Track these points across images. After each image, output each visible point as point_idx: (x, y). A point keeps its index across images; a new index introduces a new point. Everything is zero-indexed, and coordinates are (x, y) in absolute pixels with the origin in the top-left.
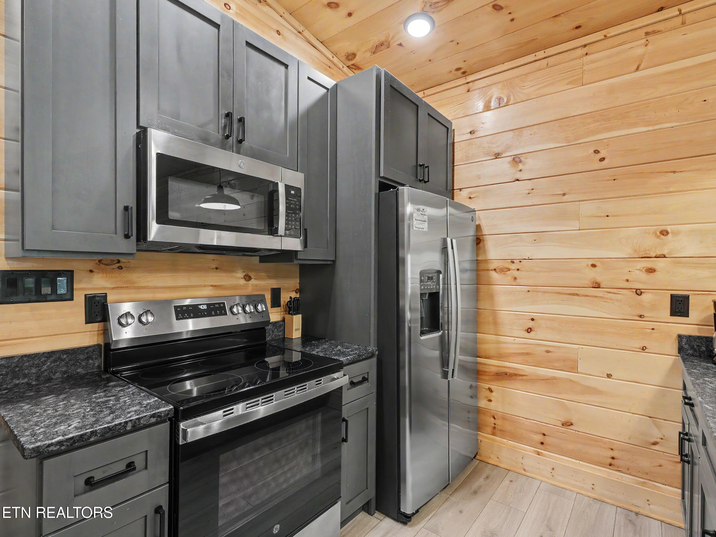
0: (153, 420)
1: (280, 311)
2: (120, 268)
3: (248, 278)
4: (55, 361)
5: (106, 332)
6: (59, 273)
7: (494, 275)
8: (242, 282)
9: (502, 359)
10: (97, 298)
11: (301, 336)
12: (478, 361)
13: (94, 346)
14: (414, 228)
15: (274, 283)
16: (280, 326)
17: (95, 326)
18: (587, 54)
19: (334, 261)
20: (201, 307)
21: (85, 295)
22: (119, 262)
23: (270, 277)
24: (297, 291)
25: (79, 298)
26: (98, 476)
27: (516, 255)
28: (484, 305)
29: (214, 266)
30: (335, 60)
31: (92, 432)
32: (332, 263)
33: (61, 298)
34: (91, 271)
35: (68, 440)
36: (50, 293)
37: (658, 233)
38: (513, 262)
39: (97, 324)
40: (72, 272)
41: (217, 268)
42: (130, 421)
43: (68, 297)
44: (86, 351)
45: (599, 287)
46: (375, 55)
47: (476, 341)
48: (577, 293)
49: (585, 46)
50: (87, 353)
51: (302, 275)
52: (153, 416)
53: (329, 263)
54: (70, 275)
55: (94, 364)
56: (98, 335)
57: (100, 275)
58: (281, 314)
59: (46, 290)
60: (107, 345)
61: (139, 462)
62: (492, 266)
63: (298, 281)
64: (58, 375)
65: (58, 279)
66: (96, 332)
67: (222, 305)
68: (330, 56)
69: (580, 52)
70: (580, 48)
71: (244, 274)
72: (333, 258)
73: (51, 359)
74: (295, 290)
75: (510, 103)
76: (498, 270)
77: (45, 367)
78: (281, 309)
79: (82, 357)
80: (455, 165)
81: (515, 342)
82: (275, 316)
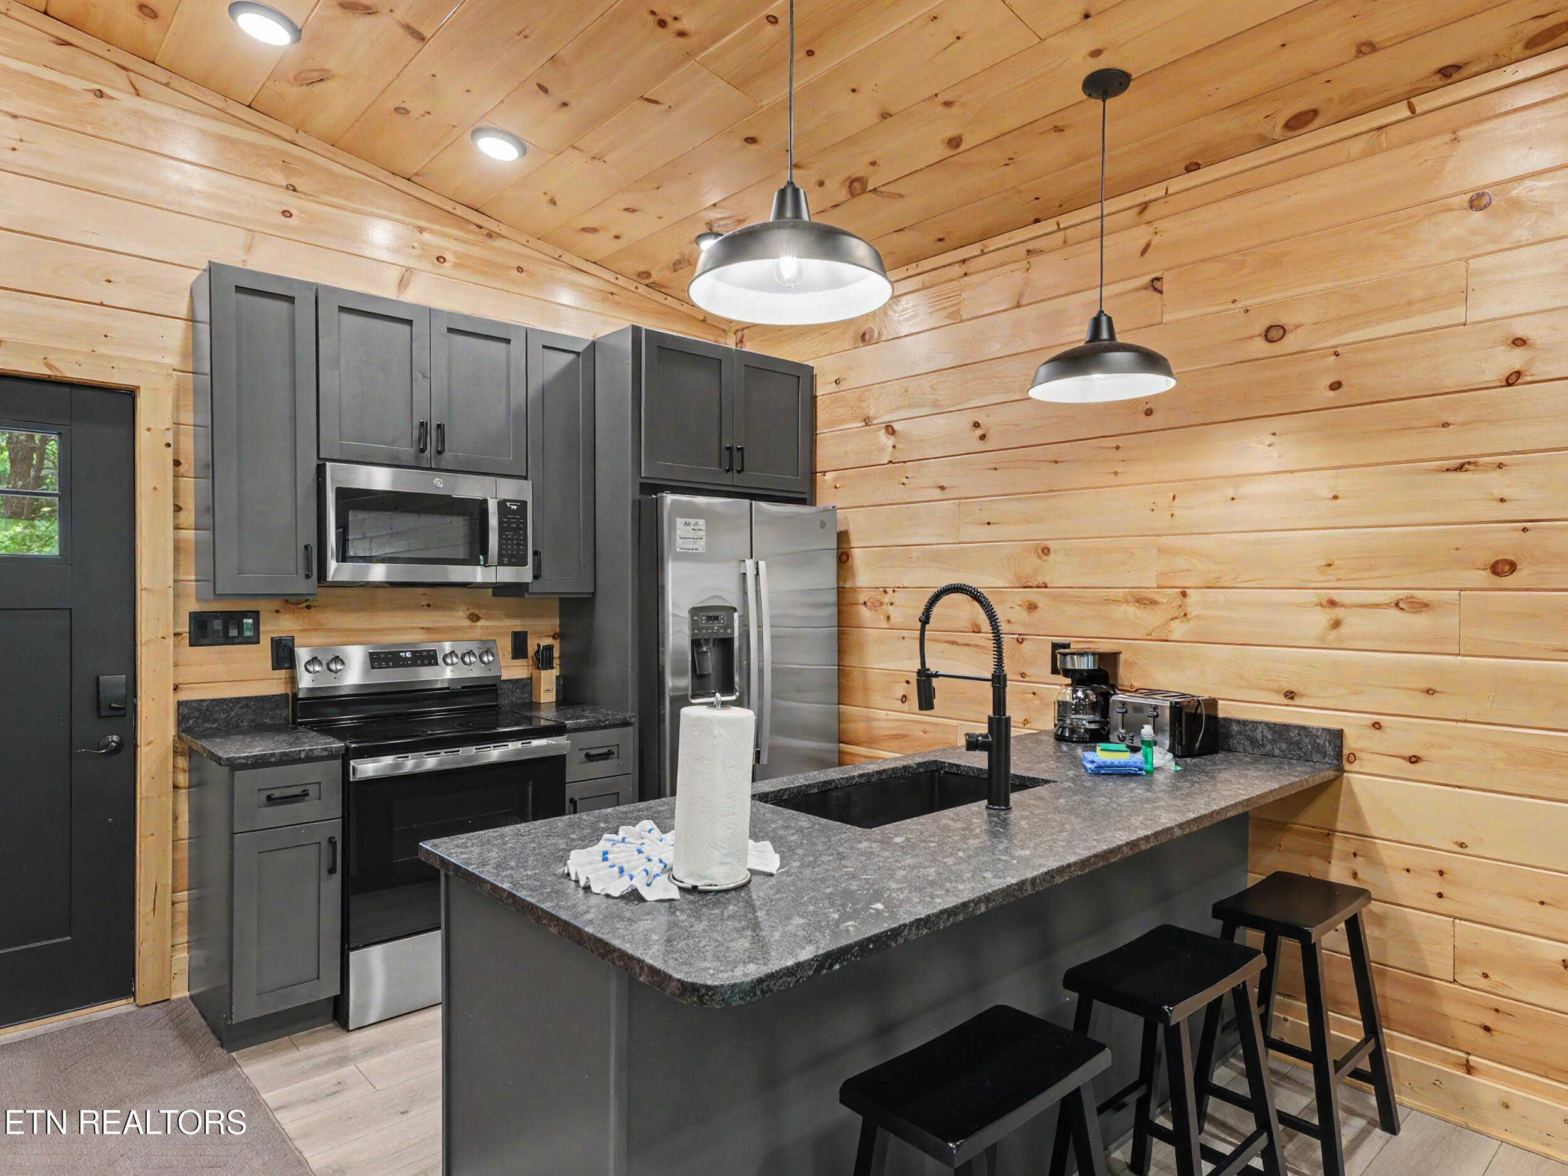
0: (326, 753)
1: (526, 664)
2: (309, 607)
3: (474, 618)
4: (242, 708)
5: (293, 680)
6: (246, 614)
7: (864, 611)
8: (467, 623)
9: (873, 746)
10: (284, 642)
11: (554, 700)
12: (845, 750)
13: (282, 695)
14: (678, 550)
15: (517, 625)
16: (527, 685)
17: (282, 674)
18: (966, 274)
19: (594, 594)
20: (402, 654)
21: (272, 639)
22: (307, 600)
23: (508, 616)
24: (556, 636)
25: (265, 642)
26: (277, 793)
27: (889, 582)
28: (852, 661)
29: (424, 603)
30: (622, 281)
31: (271, 754)
32: (591, 596)
33: (248, 641)
34: (277, 611)
35: (253, 756)
36: (237, 635)
37: (1040, 551)
38: (885, 592)
39: (284, 671)
40: (257, 613)
41: (429, 605)
42: (304, 750)
43: (254, 640)
44: (273, 700)
45: (979, 632)
46: (677, 273)
47: (840, 717)
48: (956, 640)
49: (964, 261)
50: (274, 702)
51: (562, 614)
52: (326, 749)
53: (585, 596)
54: (256, 615)
55: (281, 715)
56: (285, 683)
57: (287, 616)
58: (528, 669)
59: (233, 633)
60: (295, 695)
61: (313, 790)
62: (862, 598)
63: (557, 621)
64: (245, 723)
65: (245, 621)
66: (284, 680)
67: (432, 653)
68: (611, 277)
69: (958, 270)
70: (958, 264)
71: (468, 613)
72: (591, 590)
73: (238, 706)
74: (553, 634)
75: (884, 339)
76: (869, 604)
77: (233, 714)
78: (528, 663)
79: (268, 705)
80: (818, 432)
81: (891, 717)
82: (514, 670)
